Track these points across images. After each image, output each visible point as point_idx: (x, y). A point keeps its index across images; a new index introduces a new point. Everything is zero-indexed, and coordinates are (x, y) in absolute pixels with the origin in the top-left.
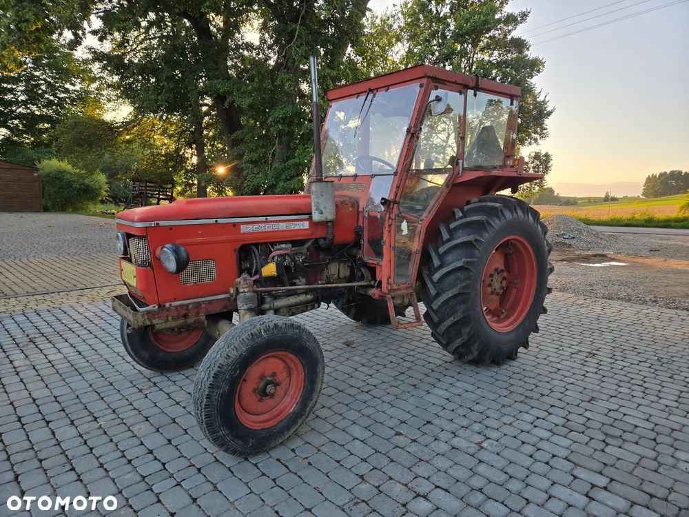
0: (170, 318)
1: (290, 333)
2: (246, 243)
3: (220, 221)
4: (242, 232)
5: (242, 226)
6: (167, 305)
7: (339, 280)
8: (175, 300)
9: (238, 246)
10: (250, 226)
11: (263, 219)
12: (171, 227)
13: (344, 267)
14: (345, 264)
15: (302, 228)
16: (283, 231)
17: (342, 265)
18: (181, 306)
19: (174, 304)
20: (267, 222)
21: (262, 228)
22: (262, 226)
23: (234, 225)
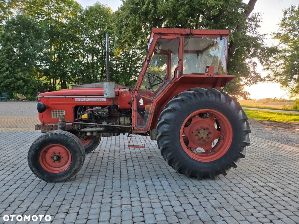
0: (46, 129)
1: (61, 137)
2: (77, 105)
3: (66, 96)
4: (76, 101)
5: (76, 99)
6: (46, 124)
7: (124, 124)
8: (49, 123)
9: (74, 106)
10: (80, 99)
11: (85, 96)
12: (49, 98)
13: (127, 119)
14: (128, 118)
15: (103, 101)
16: (94, 102)
17: (126, 118)
18: (51, 125)
19: (49, 124)
20: (86, 98)
21: (85, 100)
22: (84, 99)
23: (73, 98)
